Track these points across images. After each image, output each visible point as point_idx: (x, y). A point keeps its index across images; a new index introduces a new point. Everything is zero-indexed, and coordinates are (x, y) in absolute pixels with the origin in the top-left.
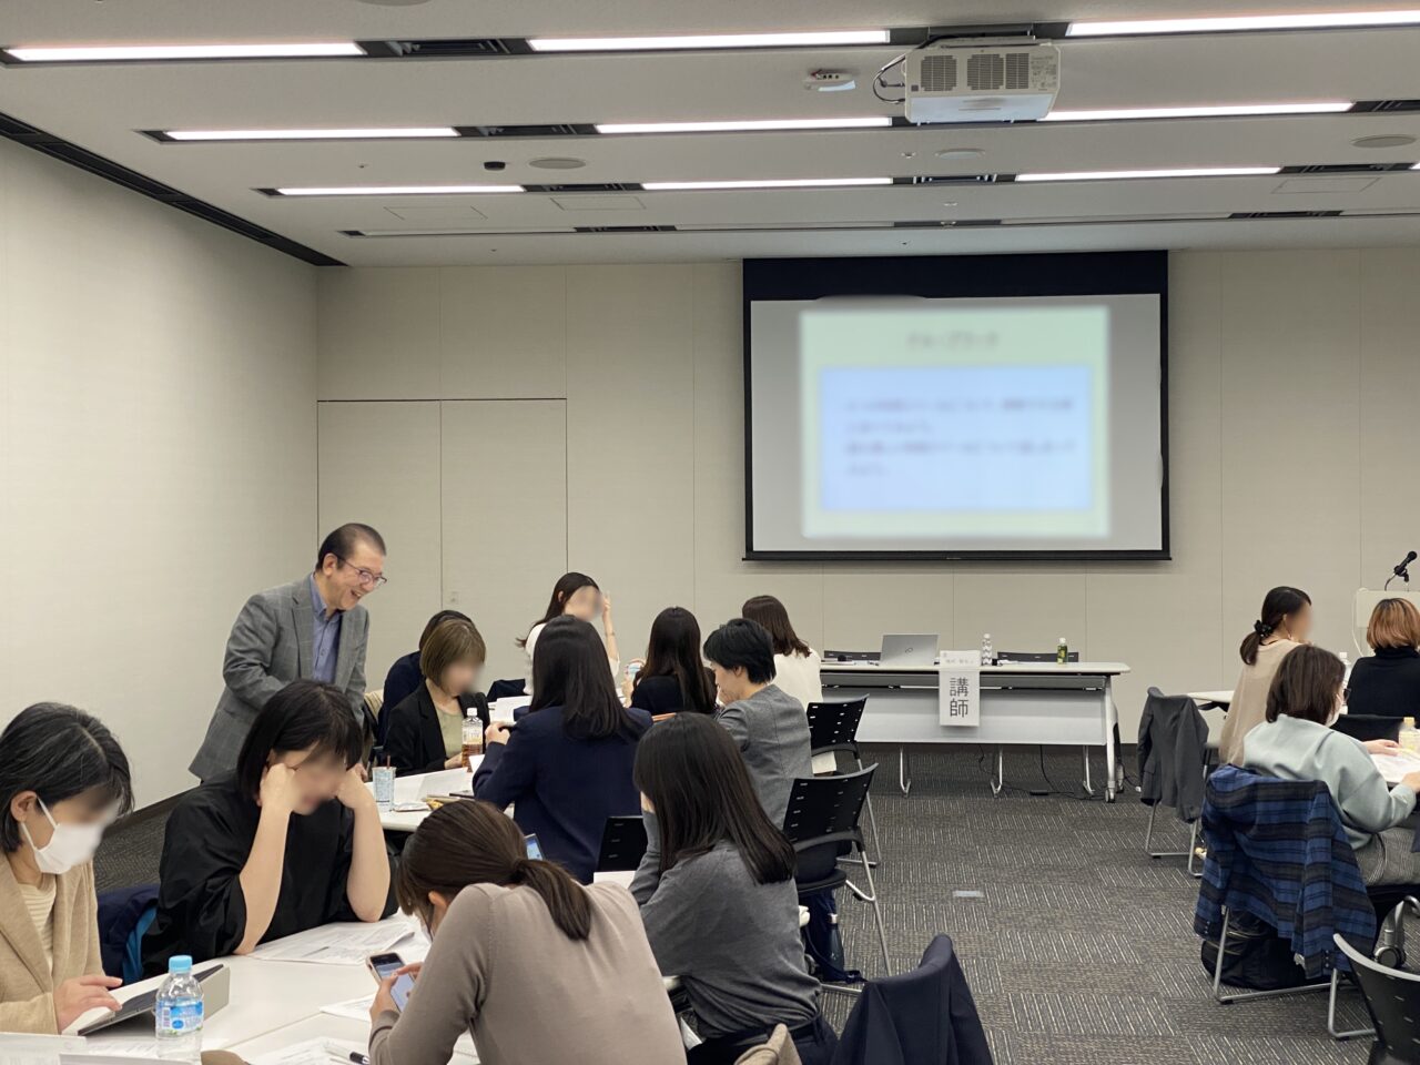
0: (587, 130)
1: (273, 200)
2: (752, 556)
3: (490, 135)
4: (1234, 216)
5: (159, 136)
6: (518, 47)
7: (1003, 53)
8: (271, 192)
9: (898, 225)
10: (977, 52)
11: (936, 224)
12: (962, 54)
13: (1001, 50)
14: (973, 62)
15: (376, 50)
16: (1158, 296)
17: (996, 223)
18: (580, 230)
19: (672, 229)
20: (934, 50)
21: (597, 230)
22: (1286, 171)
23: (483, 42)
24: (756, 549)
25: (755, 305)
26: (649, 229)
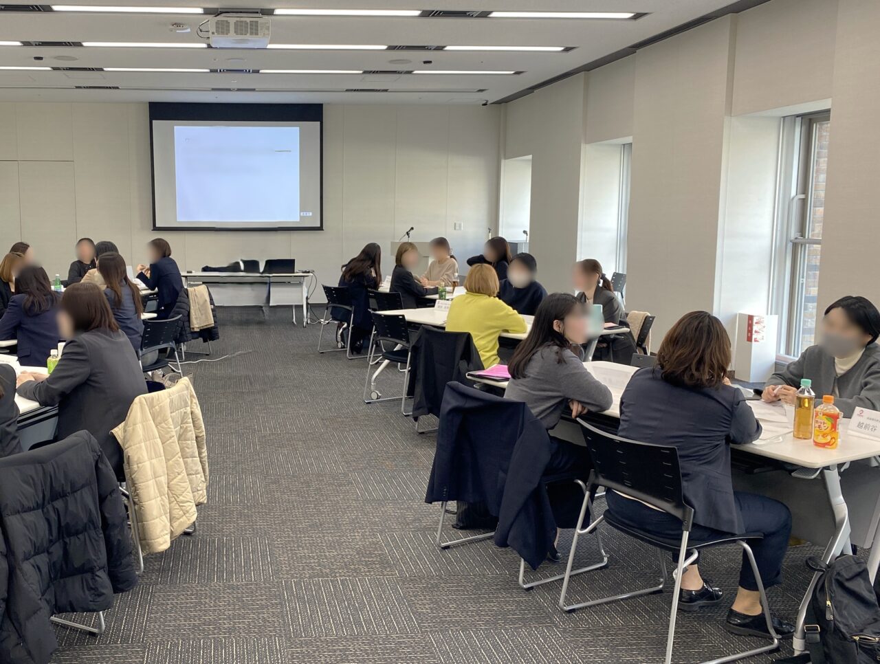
0: (79, 44)
2: (156, 229)
3: (36, 45)
4: (347, 90)
6: (47, 9)
7: (248, 20)
9: (214, 90)
10: (238, 19)
11: (229, 90)
12: (232, 20)
13: (248, 19)
14: (236, 24)
16: (319, 123)
17: (254, 90)
18: (77, 87)
19: (118, 88)
20: (220, 18)
21: (84, 87)
22: (365, 72)
23: (32, 6)
24: (157, 226)
25: (154, 122)
26: (107, 88)
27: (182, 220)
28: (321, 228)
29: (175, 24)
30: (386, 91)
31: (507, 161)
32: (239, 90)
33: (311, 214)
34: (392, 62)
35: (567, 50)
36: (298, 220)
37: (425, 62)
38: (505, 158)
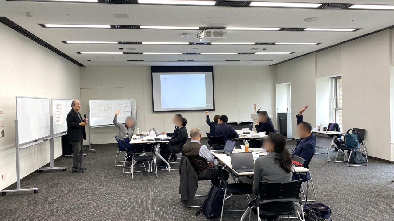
0: (140, 43)
1: (80, 54)
2: (154, 112)
3: (123, 43)
4: (226, 61)
5: (65, 42)
6: (138, 27)
8: (79, 53)
9: (178, 61)
11: (184, 61)
13: (219, 31)
14: (214, 32)
15: (113, 27)
16: (212, 73)
17: (193, 61)
18: (128, 61)
19: (143, 61)
20: (208, 30)
21: (131, 61)
22: (239, 54)
23: (132, 26)
24: (154, 110)
25: (153, 73)
26: (139, 61)
27: (163, 108)
28: (214, 110)
29: (184, 34)
30: (239, 61)
31: (278, 85)
32: (188, 61)
33: (210, 105)
34: (252, 49)
35: (318, 44)
36: (206, 107)
37: (264, 49)
38: (277, 84)
